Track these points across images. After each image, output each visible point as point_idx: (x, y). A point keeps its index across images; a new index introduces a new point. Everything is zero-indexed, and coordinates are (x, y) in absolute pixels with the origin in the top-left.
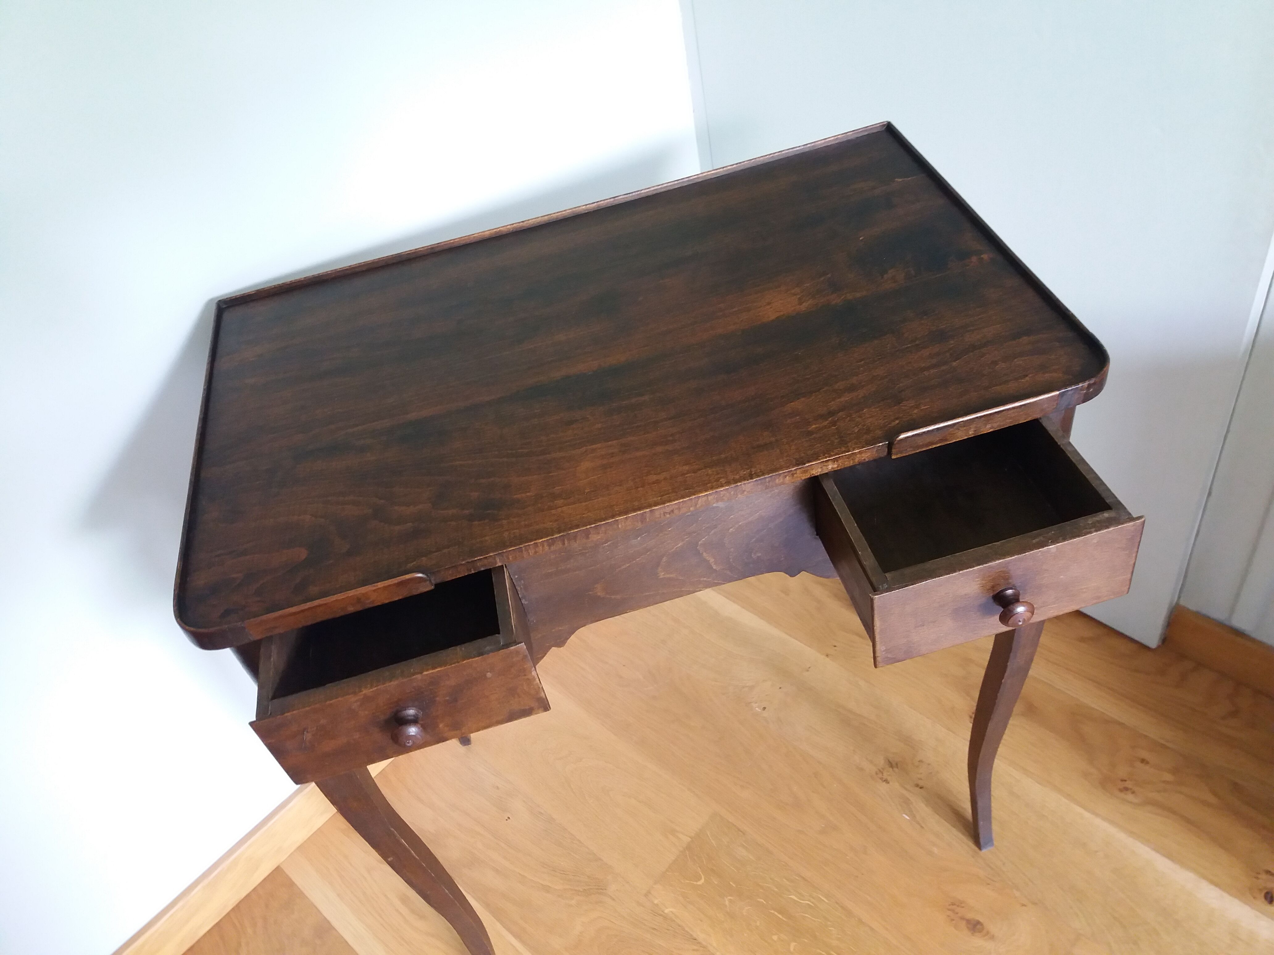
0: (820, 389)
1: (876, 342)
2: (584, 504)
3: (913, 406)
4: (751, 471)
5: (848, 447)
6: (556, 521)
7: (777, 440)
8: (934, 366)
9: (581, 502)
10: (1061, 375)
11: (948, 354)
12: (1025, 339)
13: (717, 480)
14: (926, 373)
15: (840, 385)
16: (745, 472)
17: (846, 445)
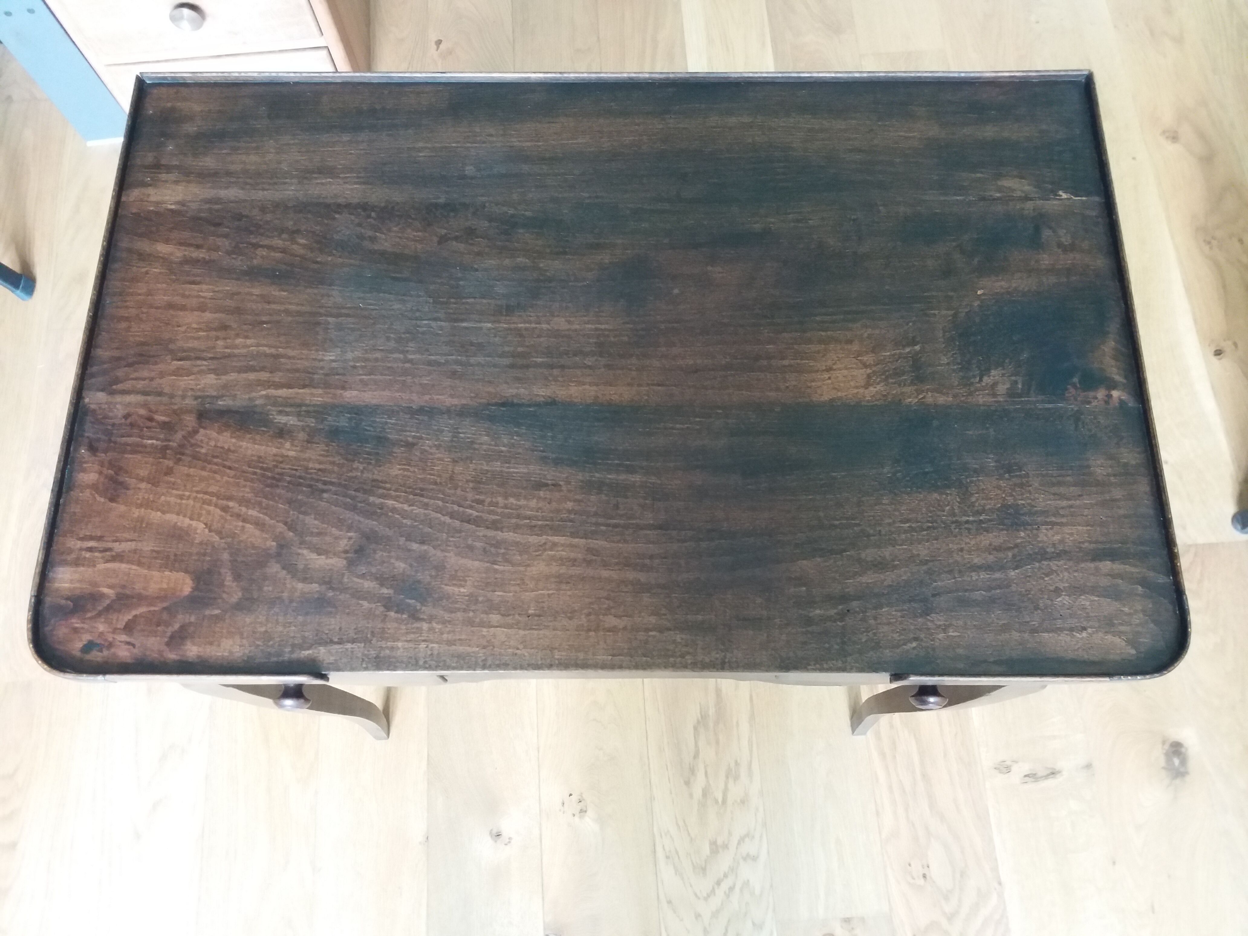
0: (845, 551)
1: (936, 495)
2: (522, 632)
3: (940, 625)
4: (725, 657)
5: (846, 662)
6: (484, 647)
7: (769, 618)
8: (989, 568)
9: (519, 629)
10: (1124, 644)
11: (1010, 554)
12: (1106, 566)
13: (682, 656)
14: (974, 576)
15: (869, 554)
16: (718, 656)
17: (844, 659)
